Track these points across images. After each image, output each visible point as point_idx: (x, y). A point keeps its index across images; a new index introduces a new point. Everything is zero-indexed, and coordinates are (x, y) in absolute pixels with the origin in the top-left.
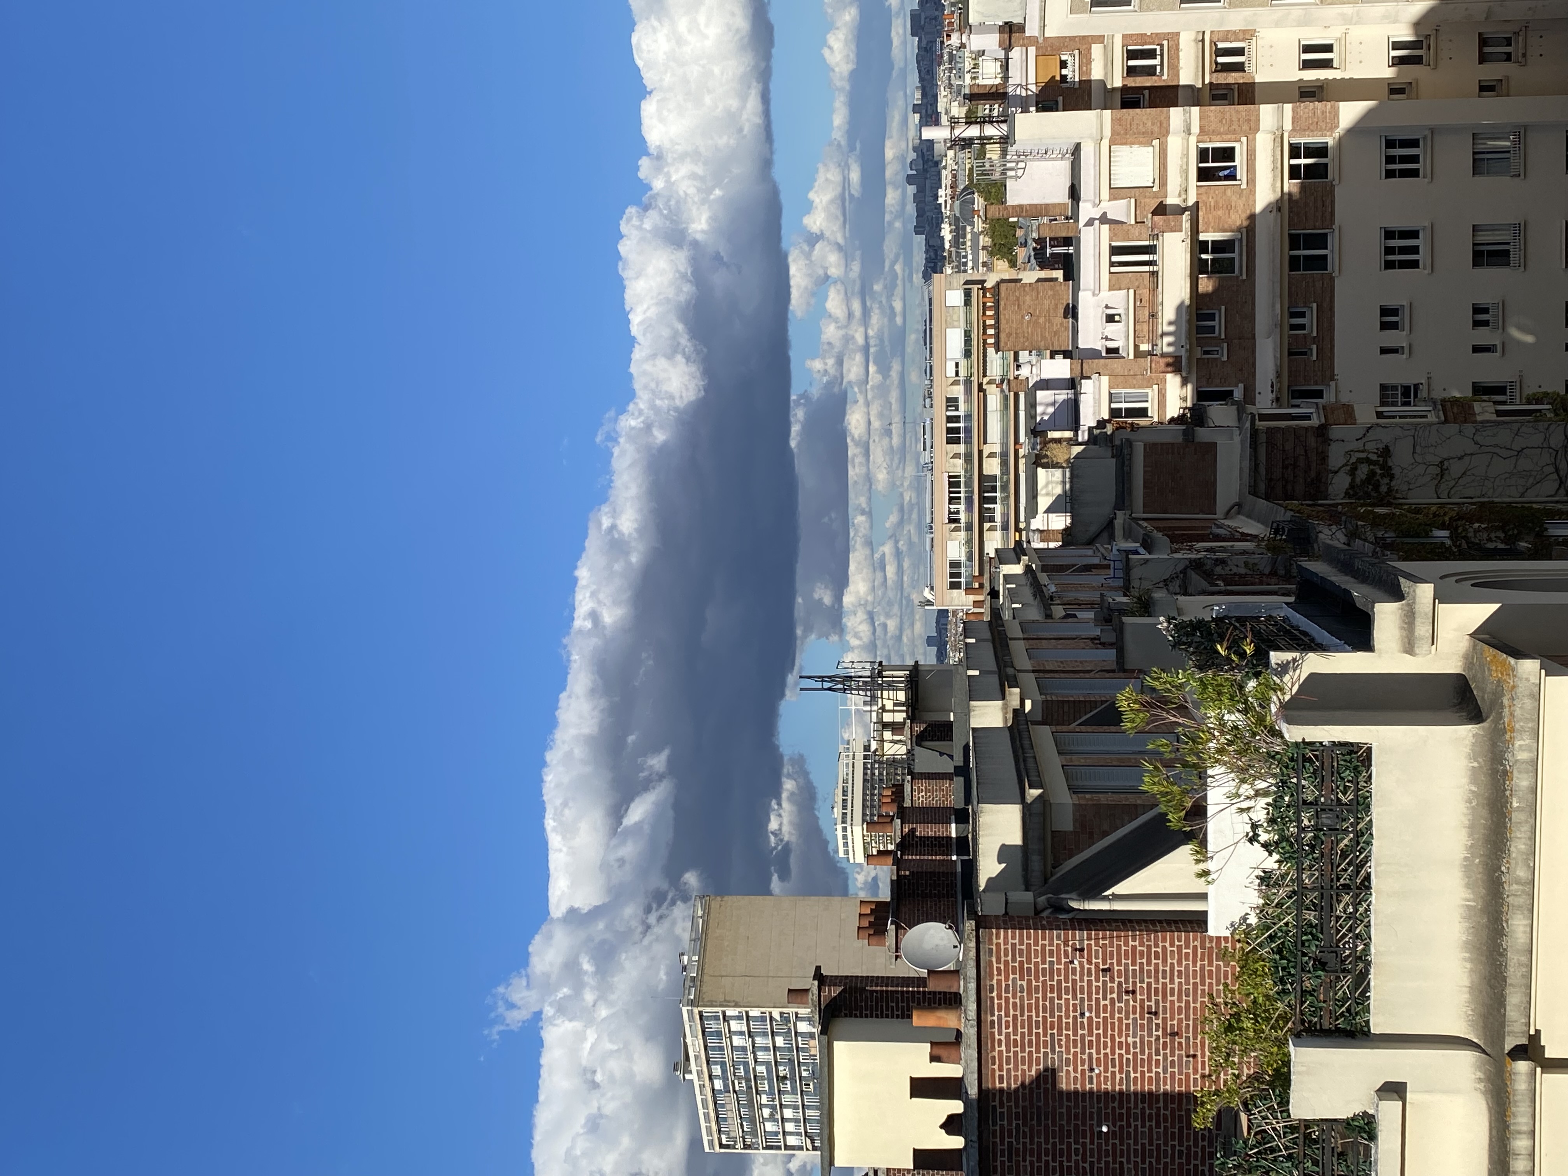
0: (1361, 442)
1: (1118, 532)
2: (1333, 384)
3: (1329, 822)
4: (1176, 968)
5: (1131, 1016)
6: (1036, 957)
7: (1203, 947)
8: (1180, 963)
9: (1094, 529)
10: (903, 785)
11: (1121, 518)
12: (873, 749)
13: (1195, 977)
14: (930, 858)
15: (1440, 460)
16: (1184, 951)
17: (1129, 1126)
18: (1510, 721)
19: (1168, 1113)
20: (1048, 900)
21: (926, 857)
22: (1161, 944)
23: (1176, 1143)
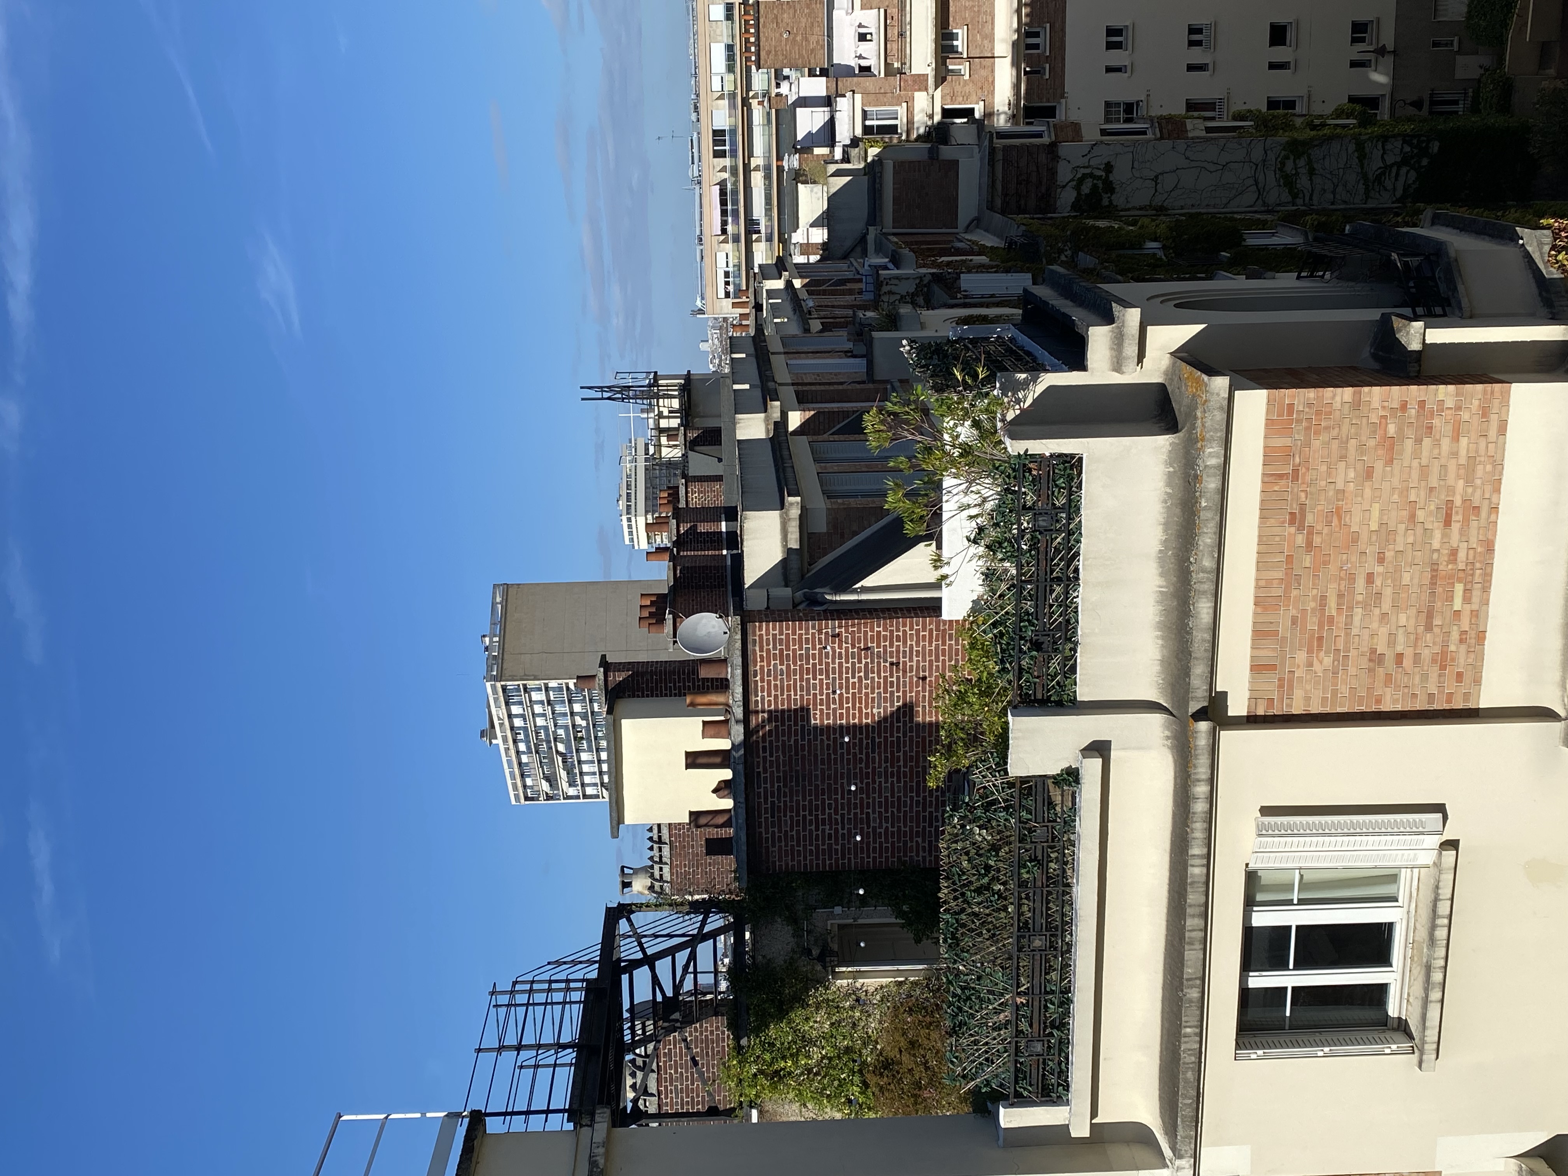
0: (1086, 159)
1: (871, 246)
2: (1063, 101)
3: (1044, 524)
4: (915, 649)
5: (876, 691)
6: (794, 645)
7: (938, 630)
8: (918, 645)
9: (848, 243)
10: (678, 487)
11: (872, 231)
12: (651, 453)
13: (930, 656)
14: (703, 553)
15: (1155, 174)
16: (921, 634)
17: (874, 782)
18: (1201, 431)
19: (907, 770)
20: (805, 594)
21: (699, 553)
22: (902, 629)
23: (914, 794)
